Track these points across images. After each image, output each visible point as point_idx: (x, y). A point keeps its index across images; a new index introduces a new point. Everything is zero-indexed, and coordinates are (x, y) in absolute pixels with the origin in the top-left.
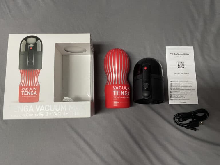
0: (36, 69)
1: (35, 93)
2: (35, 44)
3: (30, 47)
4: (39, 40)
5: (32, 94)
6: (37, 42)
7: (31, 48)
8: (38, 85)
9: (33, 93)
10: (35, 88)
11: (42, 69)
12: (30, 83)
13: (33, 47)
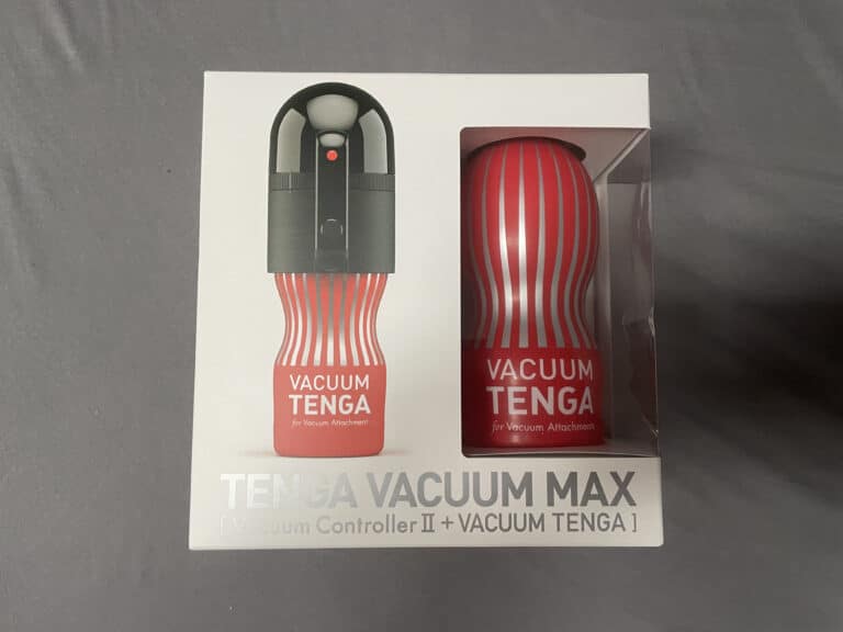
0: (364, 273)
1: (363, 405)
2: (354, 133)
3: (324, 150)
4: (373, 112)
5: (346, 408)
6: (362, 121)
7: (332, 155)
8: (376, 363)
9: (351, 405)
10: (362, 379)
11: (393, 271)
12: (330, 351)
13: (340, 150)
